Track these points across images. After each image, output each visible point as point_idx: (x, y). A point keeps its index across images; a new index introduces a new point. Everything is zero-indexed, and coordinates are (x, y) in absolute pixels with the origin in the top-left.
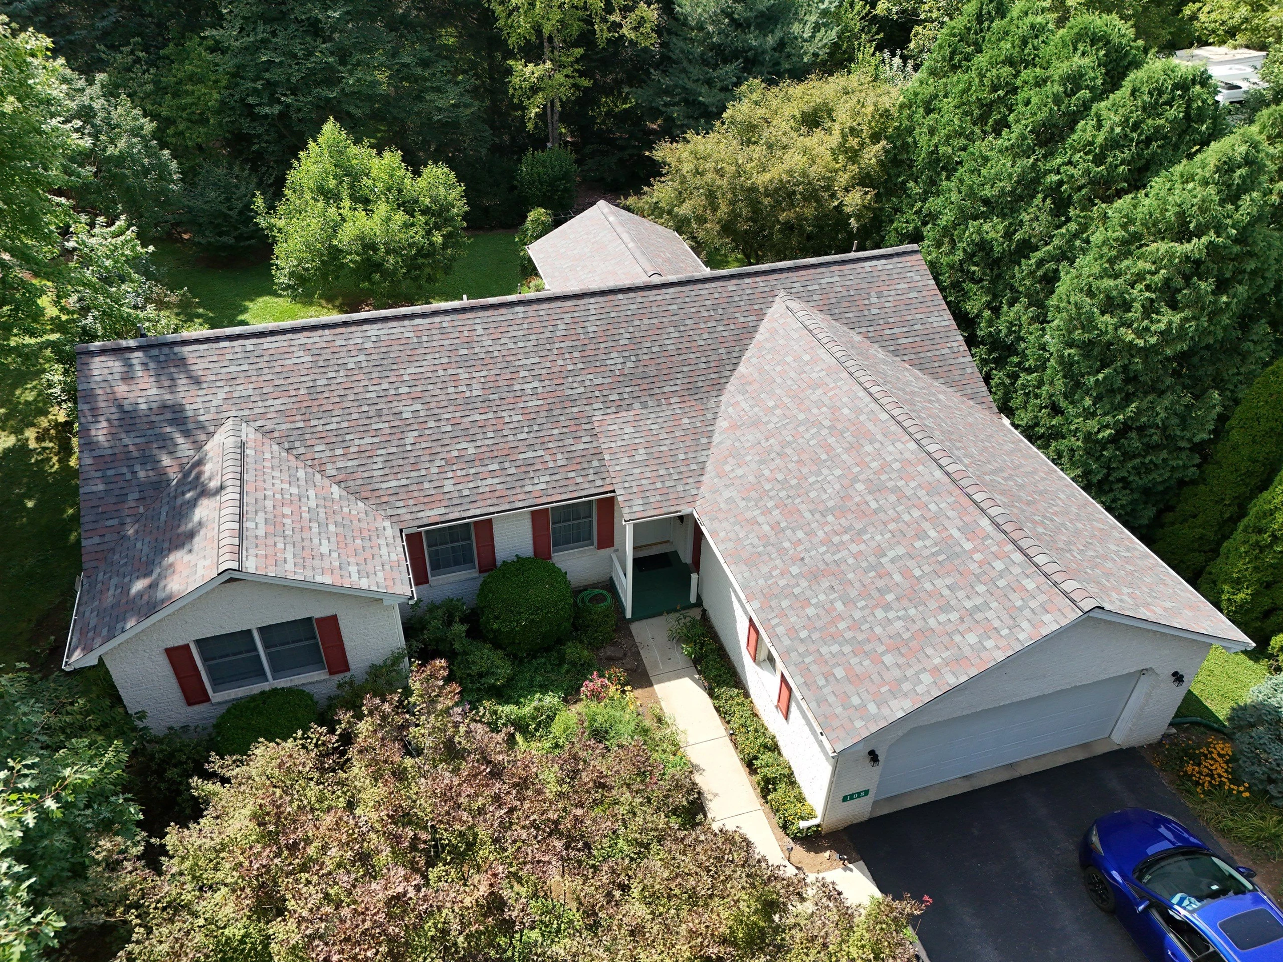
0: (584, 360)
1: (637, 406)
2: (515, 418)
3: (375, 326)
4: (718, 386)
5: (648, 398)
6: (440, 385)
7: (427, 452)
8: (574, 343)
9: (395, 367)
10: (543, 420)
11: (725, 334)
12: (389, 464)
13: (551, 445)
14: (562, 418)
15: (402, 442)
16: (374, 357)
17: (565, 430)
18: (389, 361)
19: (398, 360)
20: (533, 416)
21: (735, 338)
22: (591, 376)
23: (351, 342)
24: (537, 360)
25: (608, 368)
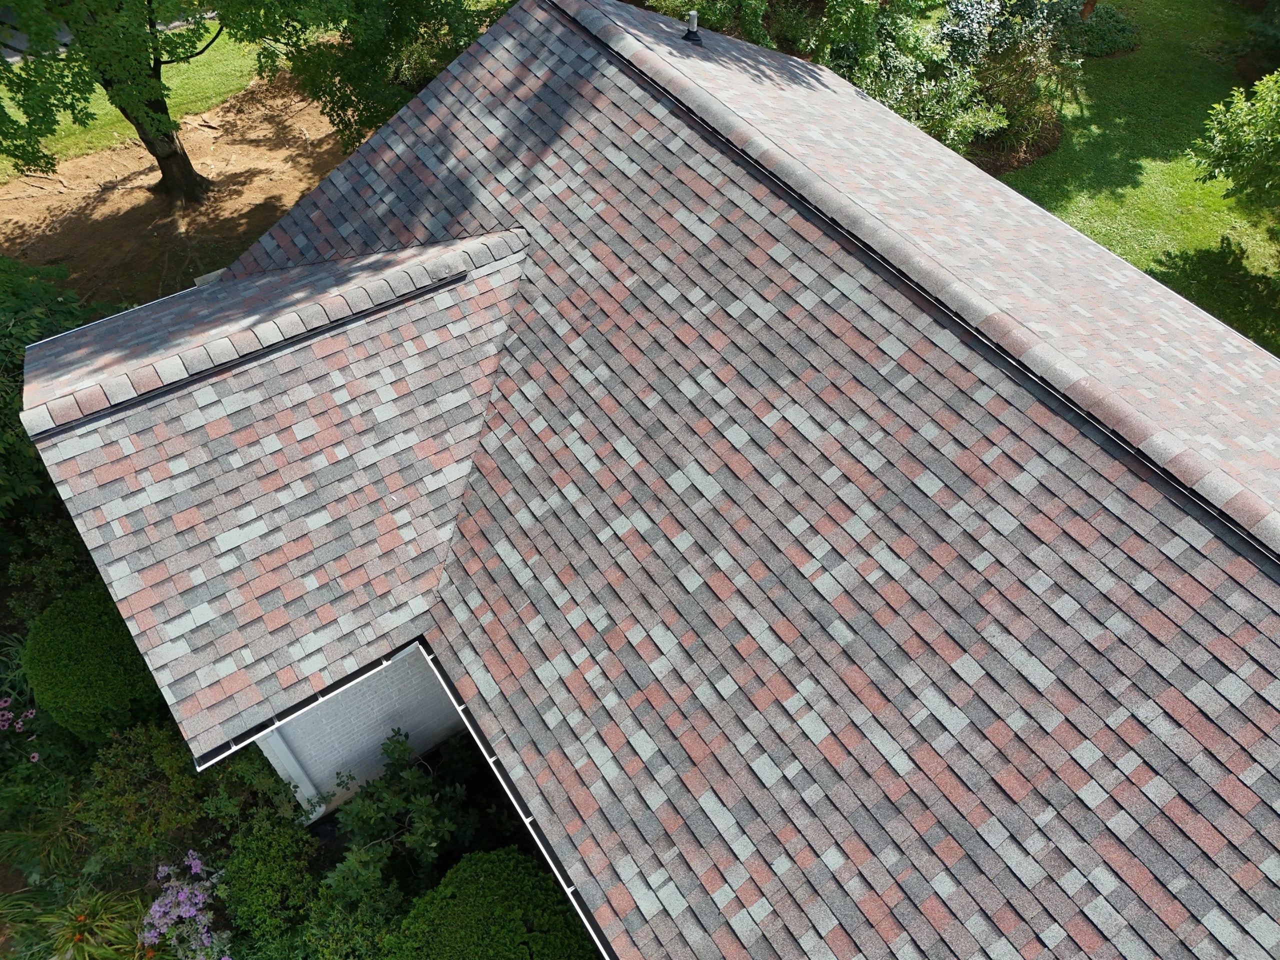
0: (1159, 827)
2: (810, 723)
3: (867, 277)
6: (794, 495)
7: (613, 576)
8: (1200, 762)
9: (785, 381)
10: (849, 804)
12: (551, 524)
13: (782, 865)
14: (890, 857)
15: (611, 513)
16: (784, 329)
17: (854, 885)
18: (793, 362)
19: (808, 375)
20: (845, 766)
23: (795, 268)
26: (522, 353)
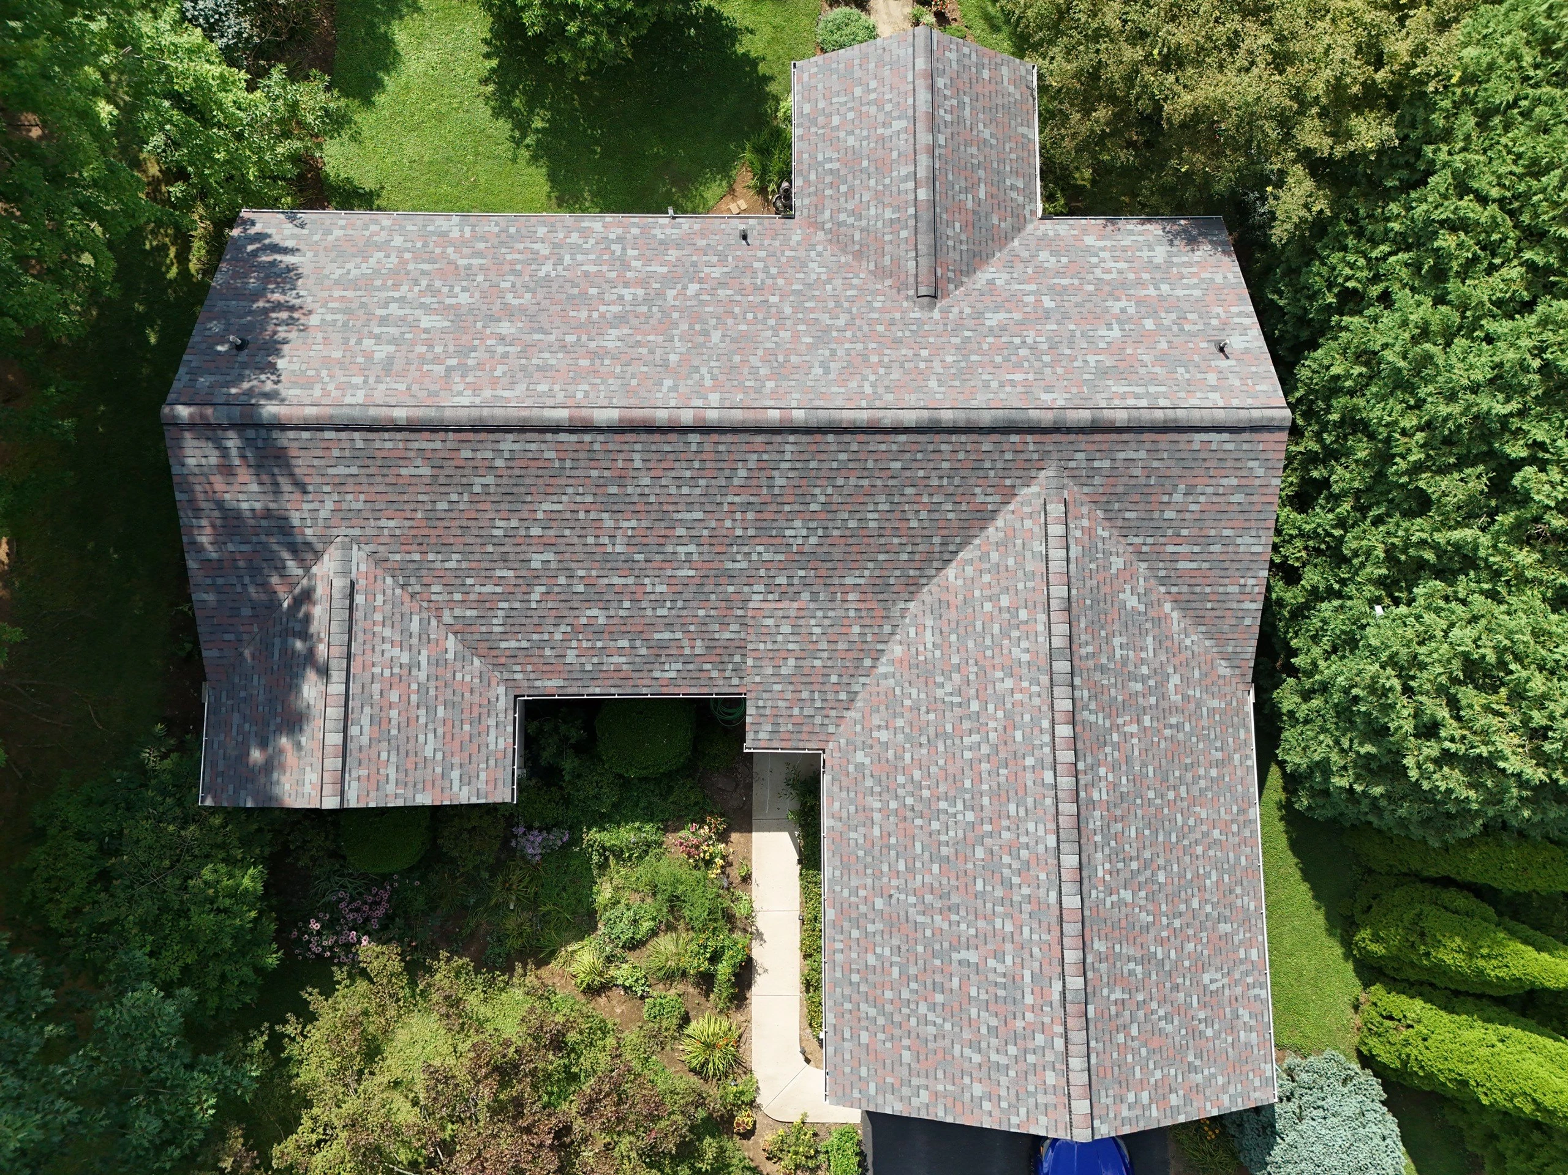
0: (759, 524)
1: (806, 596)
2: (658, 589)
3: (510, 437)
4: (913, 587)
5: (821, 588)
6: (579, 532)
7: (554, 613)
8: (752, 499)
9: (529, 498)
10: (690, 596)
11: (950, 516)
12: (510, 621)
13: (692, 628)
14: (713, 597)
15: (526, 597)
16: (504, 481)
17: (713, 612)
18: (522, 490)
19: (533, 489)
20: (679, 588)
21: (962, 524)
22: (760, 549)
23: (479, 455)
24: (700, 515)
25: (785, 541)
26: (413, 580)
